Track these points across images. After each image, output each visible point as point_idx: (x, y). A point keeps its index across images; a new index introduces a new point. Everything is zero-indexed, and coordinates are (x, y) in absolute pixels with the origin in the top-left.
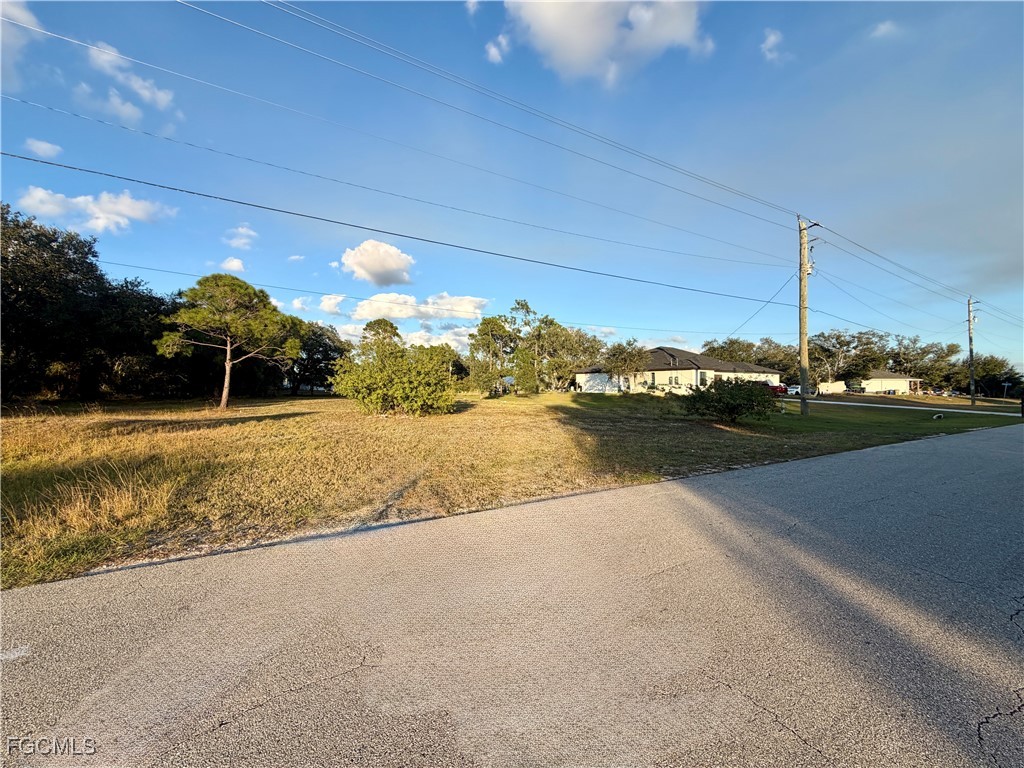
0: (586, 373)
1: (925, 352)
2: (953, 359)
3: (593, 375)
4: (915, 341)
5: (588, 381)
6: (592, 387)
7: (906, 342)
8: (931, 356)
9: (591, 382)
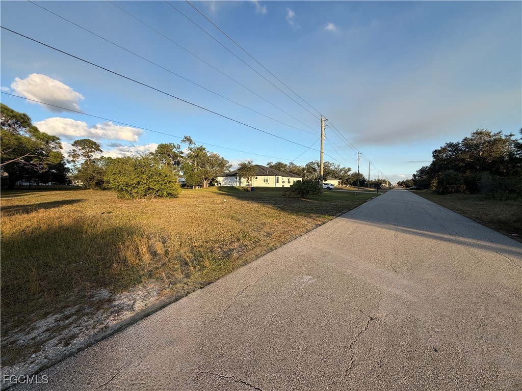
0: (223, 176)
1: (341, 170)
2: (349, 173)
3: (226, 177)
4: (339, 167)
5: (224, 180)
6: (226, 183)
7: (336, 166)
8: (343, 172)
9: (226, 181)
